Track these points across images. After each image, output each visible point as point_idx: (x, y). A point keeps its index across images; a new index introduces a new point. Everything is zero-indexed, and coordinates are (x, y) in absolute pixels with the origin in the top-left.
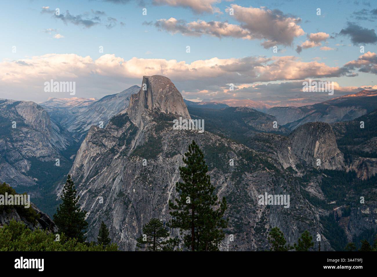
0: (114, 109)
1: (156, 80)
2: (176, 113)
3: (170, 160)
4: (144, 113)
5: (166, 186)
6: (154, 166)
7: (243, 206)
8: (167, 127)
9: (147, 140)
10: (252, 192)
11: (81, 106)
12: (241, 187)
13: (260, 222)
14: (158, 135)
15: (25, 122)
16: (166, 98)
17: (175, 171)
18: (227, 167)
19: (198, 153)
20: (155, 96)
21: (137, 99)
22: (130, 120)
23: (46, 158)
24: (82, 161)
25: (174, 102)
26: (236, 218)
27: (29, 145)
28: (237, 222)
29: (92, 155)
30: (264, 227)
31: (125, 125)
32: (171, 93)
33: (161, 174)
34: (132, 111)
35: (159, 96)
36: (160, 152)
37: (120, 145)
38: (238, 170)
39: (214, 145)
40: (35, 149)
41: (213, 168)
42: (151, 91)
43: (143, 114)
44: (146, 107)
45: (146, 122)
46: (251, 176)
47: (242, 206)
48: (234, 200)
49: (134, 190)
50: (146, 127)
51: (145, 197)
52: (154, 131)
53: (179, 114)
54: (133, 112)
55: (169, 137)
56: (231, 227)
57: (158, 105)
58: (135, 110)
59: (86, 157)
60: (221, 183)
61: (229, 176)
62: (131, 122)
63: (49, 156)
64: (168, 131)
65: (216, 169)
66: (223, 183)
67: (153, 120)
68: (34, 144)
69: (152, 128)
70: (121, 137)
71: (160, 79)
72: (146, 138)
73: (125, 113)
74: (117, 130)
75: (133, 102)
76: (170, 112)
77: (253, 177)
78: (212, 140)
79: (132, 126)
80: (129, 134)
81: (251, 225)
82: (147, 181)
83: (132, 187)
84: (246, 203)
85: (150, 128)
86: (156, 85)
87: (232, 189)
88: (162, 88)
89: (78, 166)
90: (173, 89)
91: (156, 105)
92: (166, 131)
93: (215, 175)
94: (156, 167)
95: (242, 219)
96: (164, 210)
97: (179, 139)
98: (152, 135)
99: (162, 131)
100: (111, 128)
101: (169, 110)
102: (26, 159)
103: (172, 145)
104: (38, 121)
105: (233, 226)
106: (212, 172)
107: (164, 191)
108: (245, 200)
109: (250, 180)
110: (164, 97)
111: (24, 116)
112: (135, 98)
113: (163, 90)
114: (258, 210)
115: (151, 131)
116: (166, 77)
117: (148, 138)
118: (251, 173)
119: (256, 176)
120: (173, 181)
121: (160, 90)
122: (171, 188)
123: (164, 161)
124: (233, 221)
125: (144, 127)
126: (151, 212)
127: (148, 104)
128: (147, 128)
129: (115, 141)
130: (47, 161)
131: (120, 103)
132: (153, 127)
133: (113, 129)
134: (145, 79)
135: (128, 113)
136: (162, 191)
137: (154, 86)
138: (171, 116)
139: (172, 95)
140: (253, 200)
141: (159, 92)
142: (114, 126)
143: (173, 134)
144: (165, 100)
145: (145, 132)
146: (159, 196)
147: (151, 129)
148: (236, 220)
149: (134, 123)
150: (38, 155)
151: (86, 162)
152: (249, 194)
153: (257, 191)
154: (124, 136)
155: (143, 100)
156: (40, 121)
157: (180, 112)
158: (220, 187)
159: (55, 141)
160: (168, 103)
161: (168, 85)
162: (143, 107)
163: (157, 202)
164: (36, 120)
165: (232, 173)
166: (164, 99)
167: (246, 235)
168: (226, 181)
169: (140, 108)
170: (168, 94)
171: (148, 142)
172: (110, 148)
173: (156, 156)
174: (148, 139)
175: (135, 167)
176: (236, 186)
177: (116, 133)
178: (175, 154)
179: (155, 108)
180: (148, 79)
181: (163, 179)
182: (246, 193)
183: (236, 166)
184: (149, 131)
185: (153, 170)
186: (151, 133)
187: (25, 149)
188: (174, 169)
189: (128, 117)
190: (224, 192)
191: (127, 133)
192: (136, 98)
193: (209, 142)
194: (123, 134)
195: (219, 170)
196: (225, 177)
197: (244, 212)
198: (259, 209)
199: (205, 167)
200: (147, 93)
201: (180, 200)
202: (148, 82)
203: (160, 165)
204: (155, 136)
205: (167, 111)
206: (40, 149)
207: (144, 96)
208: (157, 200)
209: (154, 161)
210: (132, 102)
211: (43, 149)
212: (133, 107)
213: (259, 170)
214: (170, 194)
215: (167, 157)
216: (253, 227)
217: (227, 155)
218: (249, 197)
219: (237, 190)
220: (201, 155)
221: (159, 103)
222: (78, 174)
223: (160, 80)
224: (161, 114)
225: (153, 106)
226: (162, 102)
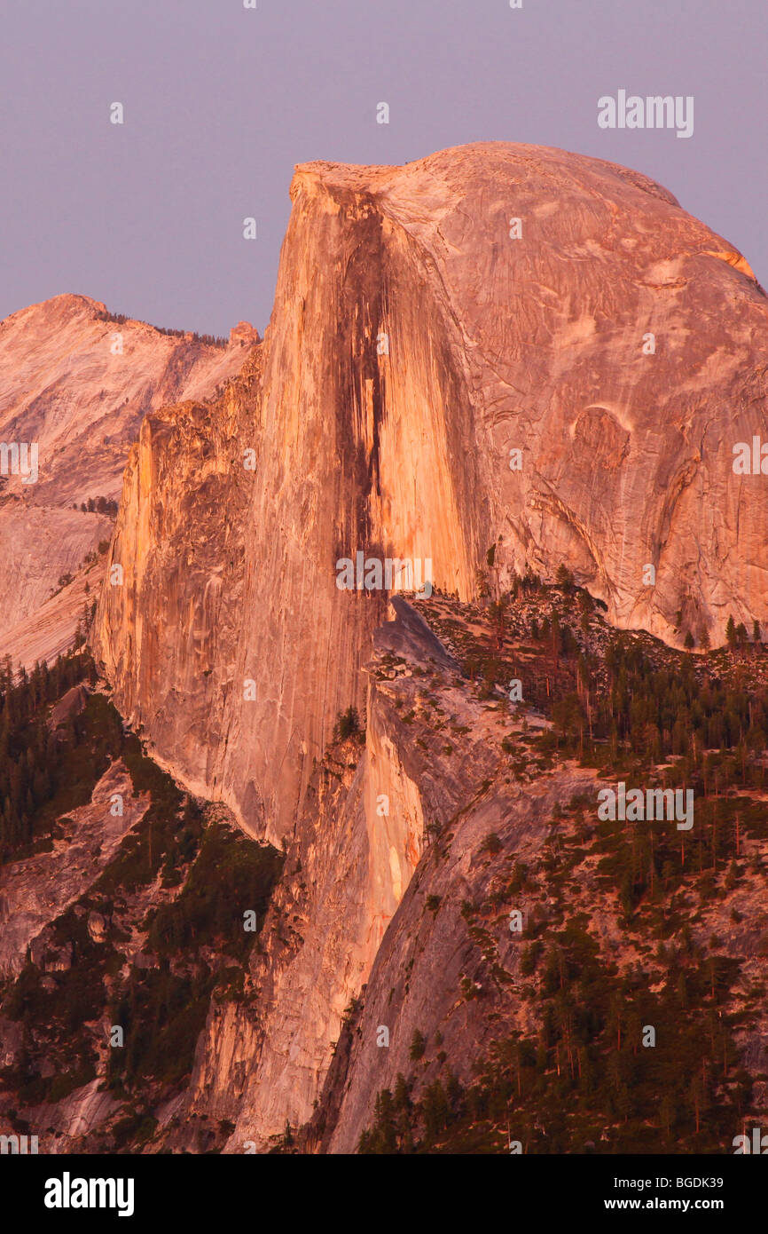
1: (498, 205)
4: (397, 642)
9: (523, 1018)
14: (672, 943)
16: (658, 439)
20: (502, 416)
21: (219, 467)
22: (130, 746)
31: (80, 816)
34: (152, 631)
35: (568, 420)
42: (446, 358)
43: (391, 660)
45: (448, 765)
50: (469, 837)
52: (603, 886)
54: (168, 635)
57: (559, 542)
58: (207, 618)
62: (151, 780)
67: (552, 747)
69: (555, 840)
70: (31, 974)
71: (550, 192)
72: (507, 980)
75: (174, 505)
76: (734, 631)
79: (174, 821)
80: (139, 938)
85: (533, 849)
86: (505, 272)
88: (584, 305)
90: (745, 314)
91: (530, 543)
98: (580, 943)
101: (711, 594)
110: (640, 427)
112: (185, 465)
113: (603, 332)
115: (557, 884)
116: (612, 170)
117: (536, 981)
121: (561, 342)
125: (439, 833)
128: (493, 845)
132: (570, 830)
134: (330, 206)
135: (107, 659)
137: (472, 299)
141: (555, 371)
144: (653, 464)
145: (468, 910)
147: (550, 865)
149: (197, 788)
154: (74, 960)
155: (312, 478)
161: (665, 271)
166: (644, 452)
169: (261, 582)
170: (689, 387)
171: (552, 1034)
174: (529, 994)
179: (528, 584)
180: (371, 199)
184: (534, 888)
186: (559, 910)
189: (106, 713)
191: (118, 919)
192: (207, 453)
194: (66, 929)
200: (369, 383)
202: (382, 247)
204: (631, 957)
205: (686, 611)
207: (329, 427)
210: (159, 510)
212: (173, 577)
221: (564, 518)
223: (546, 209)
224: (616, 654)
225: (491, 556)
226: (607, 492)
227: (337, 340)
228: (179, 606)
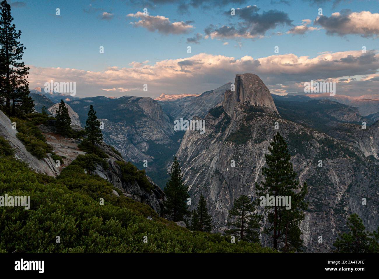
0: (212, 103)
1: (247, 77)
2: (264, 105)
3: (258, 145)
4: (236, 105)
5: (255, 167)
6: (244, 150)
7: (324, 189)
8: (256, 117)
9: (239, 129)
10: (332, 176)
11: (186, 100)
12: (322, 171)
13: (340, 204)
14: (248, 124)
15: (145, 113)
17: (262, 155)
18: (310, 153)
19: (282, 143)
20: (246, 91)
21: (231, 94)
22: (224, 112)
23: (160, 141)
24: (186, 144)
25: (262, 96)
26: (316, 198)
27: (147, 131)
28: (317, 202)
29: (194, 140)
30: (344, 209)
31: (221, 116)
32: (259, 88)
33: (250, 157)
34: (226, 104)
35: (249, 91)
36: (250, 139)
37: (216, 132)
38: (319, 156)
39: (297, 133)
40: (152, 134)
41: (296, 153)
42: (243, 87)
44: (238, 100)
45: (238, 113)
46: (332, 162)
47: (322, 188)
48: (315, 183)
49: (228, 169)
50: (238, 117)
51: (236, 176)
52: (245, 121)
53: (266, 106)
55: (258, 126)
56: (311, 206)
57: (248, 99)
58: (229, 103)
59: (190, 141)
60: (303, 167)
61: (311, 161)
62: (226, 114)
63: (162, 140)
64: (257, 121)
65: (298, 154)
66: (305, 167)
67: (244, 112)
68: (151, 130)
70: (217, 125)
72: (238, 126)
73: (221, 106)
74: (214, 120)
76: (258, 105)
77: (334, 163)
78: (296, 129)
79: (227, 116)
80: (224, 123)
81: (331, 205)
82: (238, 163)
83: (226, 166)
84: (326, 186)
85: (241, 118)
86: (247, 81)
87: (313, 173)
88: (251, 84)
89: (183, 148)
90: (261, 85)
91: (247, 99)
92: (255, 121)
93: (298, 160)
94: (246, 152)
95: (322, 200)
96: (252, 187)
97: (266, 128)
98: (243, 124)
99: (251, 121)
100: (209, 118)
101: (257, 102)
102: (145, 141)
103: (260, 133)
104: (154, 113)
105: (313, 205)
106: (295, 157)
107: (253, 171)
108: (325, 184)
109: (331, 166)
110: (254, 92)
111: (144, 109)
112: (228, 94)
113: (253, 85)
114: (337, 193)
116: (255, 75)
117: (240, 126)
118: (332, 159)
119: (337, 163)
120: (260, 163)
121: (250, 86)
122: (258, 169)
123: (253, 146)
124: (313, 201)
126: (241, 188)
127: (240, 98)
128: (239, 118)
129: (212, 129)
130: (160, 143)
131: (217, 97)
132: (244, 117)
133: (211, 119)
134: (238, 77)
135: (224, 106)
136: (251, 171)
137: (245, 83)
138: (260, 108)
139: (261, 90)
140: (333, 184)
141: (249, 88)
142: (211, 117)
143: (261, 123)
145: (237, 122)
146: (248, 175)
147: (242, 119)
148: (316, 200)
149: (228, 114)
150: (154, 139)
151: (190, 145)
152: (330, 178)
153: (337, 175)
154: (220, 125)
156: (156, 113)
157: (267, 104)
158: (302, 170)
159: (166, 128)
160: (257, 97)
161: (257, 82)
162: (236, 100)
163: (247, 180)
164: (152, 112)
165: (313, 159)
166: (254, 94)
167: (326, 214)
168: (308, 166)
169: (233, 101)
170: (257, 89)
172: (209, 134)
173: (246, 142)
175: (229, 150)
176: (317, 170)
177: (214, 122)
178: (262, 140)
179: (246, 102)
180: (240, 77)
181: (252, 162)
182: (327, 177)
183: (318, 153)
185: (243, 153)
186: (242, 122)
187: (145, 134)
188: (262, 154)
189: (223, 109)
190: (306, 175)
192: (230, 93)
193: (293, 131)
194: (219, 123)
195: (302, 156)
196: (307, 162)
197: (324, 193)
198: (339, 192)
199: (288, 156)
200: (239, 89)
201: (265, 183)
202: (240, 80)
203: (250, 149)
204: (246, 125)
205: (256, 104)
206: (155, 134)
208: (246, 179)
209: (245, 146)
210: (227, 96)
211: (157, 134)
212: (227, 101)
213: (340, 157)
214: (258, 174)
215: (255, 142)
216: (332, 208)
217: (309, 142)
218: (330, 181)
219: (318, 174)
220: (284, 145)
221: (249, 97)
222: (183, 154)
223: (250, 77)
224: (251, 106)
225: (244, 100)
226: (252, 96)
227: (237, 86)
228: (228, 103)
